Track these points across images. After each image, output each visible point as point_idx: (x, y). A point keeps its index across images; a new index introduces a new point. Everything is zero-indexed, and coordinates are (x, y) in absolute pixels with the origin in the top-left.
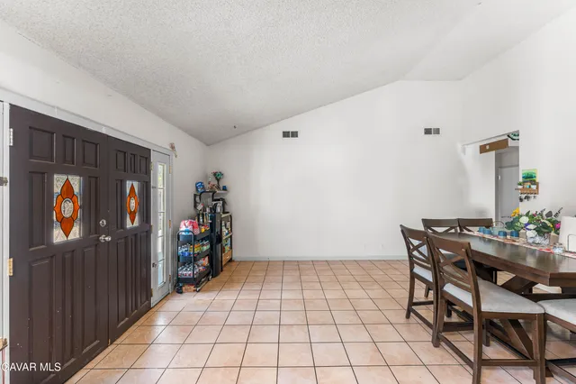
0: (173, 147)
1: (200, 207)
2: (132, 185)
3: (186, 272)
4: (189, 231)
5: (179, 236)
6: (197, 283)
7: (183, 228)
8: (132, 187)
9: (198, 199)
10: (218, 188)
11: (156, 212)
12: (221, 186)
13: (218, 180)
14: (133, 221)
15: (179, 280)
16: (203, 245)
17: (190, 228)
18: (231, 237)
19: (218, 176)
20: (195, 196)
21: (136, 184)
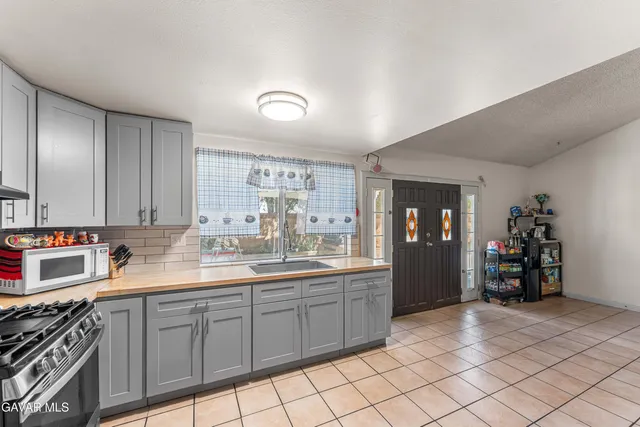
0: (481, 179)
1: (514, 231)
2: (447, 212)
3: (492, 286)
4: (494, 250)
5: (485, 253)
6: (505, 298)
7: (489, 247)
8: (447, 214)
9: (512, 223)
10: (541, 211)
11: (465, 232)
12: (545, 209)
13: (541, 203)
14: (447, 236)
15: (486, 291)
16: (512, 266)
17: (496, 247)
18: (560, 267)
19: (542, 199)
20: (509, 220)
21: (449, 212)
